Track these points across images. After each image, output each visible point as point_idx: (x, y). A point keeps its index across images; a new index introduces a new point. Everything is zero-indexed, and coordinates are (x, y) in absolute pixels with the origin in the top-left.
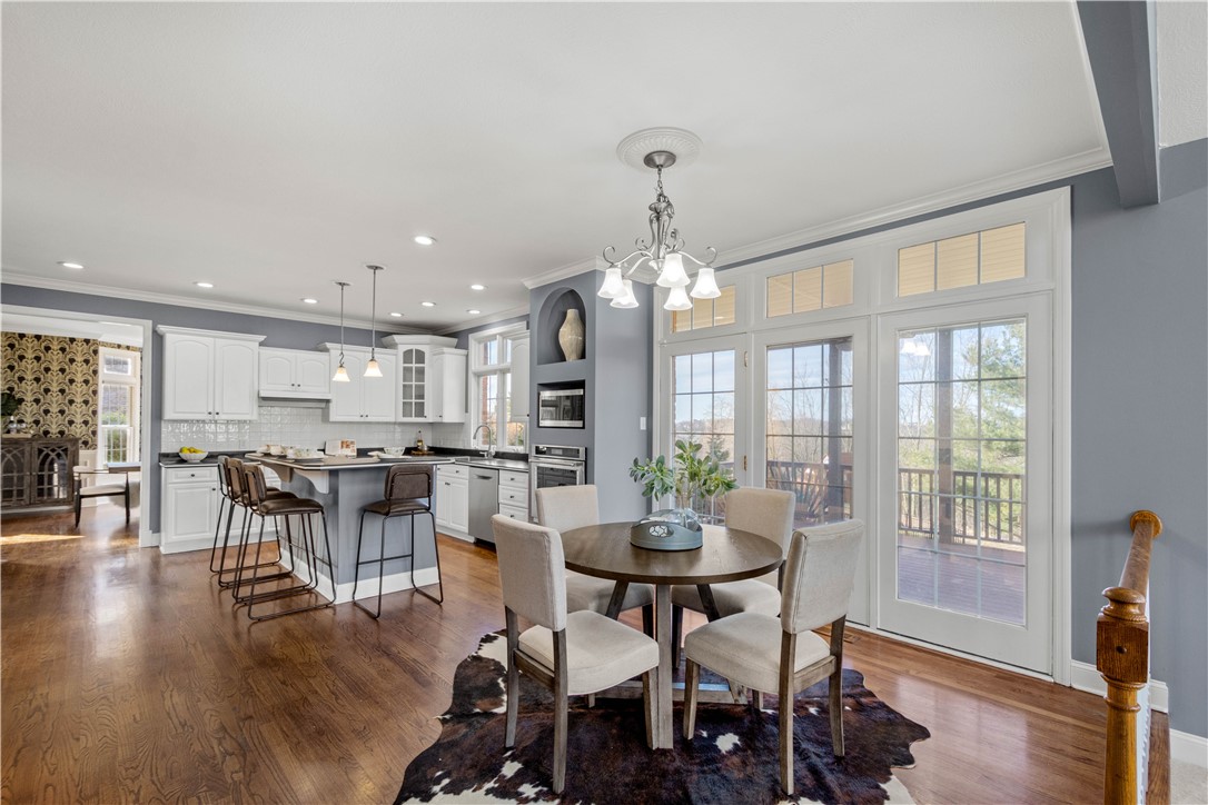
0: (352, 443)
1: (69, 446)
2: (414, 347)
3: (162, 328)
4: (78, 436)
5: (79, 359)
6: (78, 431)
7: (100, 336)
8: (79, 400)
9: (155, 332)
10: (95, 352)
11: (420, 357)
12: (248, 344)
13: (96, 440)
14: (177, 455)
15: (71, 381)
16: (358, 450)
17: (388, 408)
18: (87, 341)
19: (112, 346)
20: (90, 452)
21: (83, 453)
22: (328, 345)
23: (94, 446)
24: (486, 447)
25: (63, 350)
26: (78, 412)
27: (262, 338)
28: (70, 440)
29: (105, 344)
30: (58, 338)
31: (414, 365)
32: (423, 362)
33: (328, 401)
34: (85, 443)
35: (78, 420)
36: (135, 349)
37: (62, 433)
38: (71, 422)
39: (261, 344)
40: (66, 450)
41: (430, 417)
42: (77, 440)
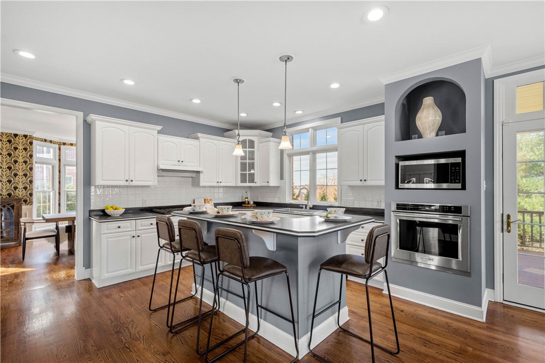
0: (211, 200)
1: (15, 204)
2: (248, 138)
3: (92, 117)
4: (20, 197)
5: (21, 147)
6: (20, 193)
7: (34, 133)
8: (21, 173)
9: (85, 121)
10: (31, 143)
11: (252, 144)
12: (150, 131)
13: (32, 199)
14: (103, 211)
15: (16, 162)
16: (214, 204)
17: (232, 178)
18: (26, 136)
19: (41, 140)
20: (29, 206)
21: (24, 208)
22: (199, 135)
23: (31, 203)
24: (305, 202)
25: (10, 141)
26: (20, 181)
27: (160, 128)
28: (16, 200)
29: (37, 139)
30: (6, 134)
31: (248, 149)
32: (254, 148)
33: (198, 172)
34: (25, 201)
35: (21, 186)
36: (55, 143)
37: (10, 195)
38: (16, 188)
39: (159, 132)
40: (13, 207)
41: (258, 182)
42: (20, 199)
